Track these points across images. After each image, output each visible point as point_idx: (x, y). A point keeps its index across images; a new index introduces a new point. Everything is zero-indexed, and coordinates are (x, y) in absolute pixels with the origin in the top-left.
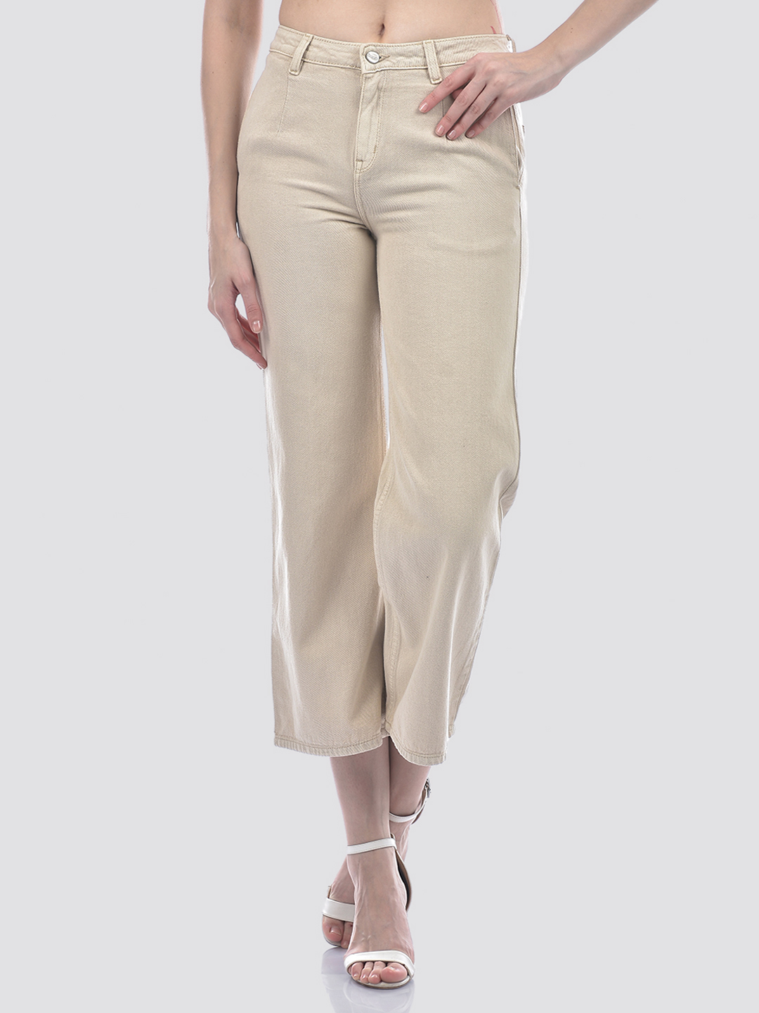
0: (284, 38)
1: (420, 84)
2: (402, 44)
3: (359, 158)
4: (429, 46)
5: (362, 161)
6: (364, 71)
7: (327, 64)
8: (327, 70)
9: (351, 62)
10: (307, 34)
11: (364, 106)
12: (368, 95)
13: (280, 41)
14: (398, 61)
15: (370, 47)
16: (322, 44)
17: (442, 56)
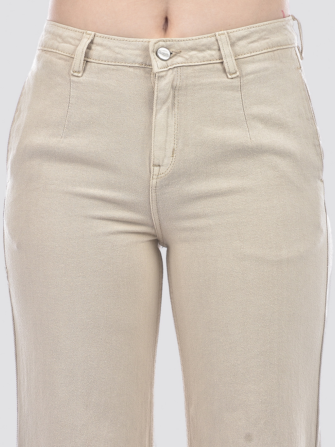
0: (60, 36)
1: (216, 80)
2: (194, 38)
3: (157, 162)
4: (223, 38)
5: (159, 166)
6: (156, 69)
7: (114, 64)
8: (113, 70)
9: (140, 60)
10: (88, 32)
11: (159, 107)
12: (162, 95)
13: (56, 40)
14: (191, 57)
15: (160, 42)
16: (105, 42)
17: (237, 48)
